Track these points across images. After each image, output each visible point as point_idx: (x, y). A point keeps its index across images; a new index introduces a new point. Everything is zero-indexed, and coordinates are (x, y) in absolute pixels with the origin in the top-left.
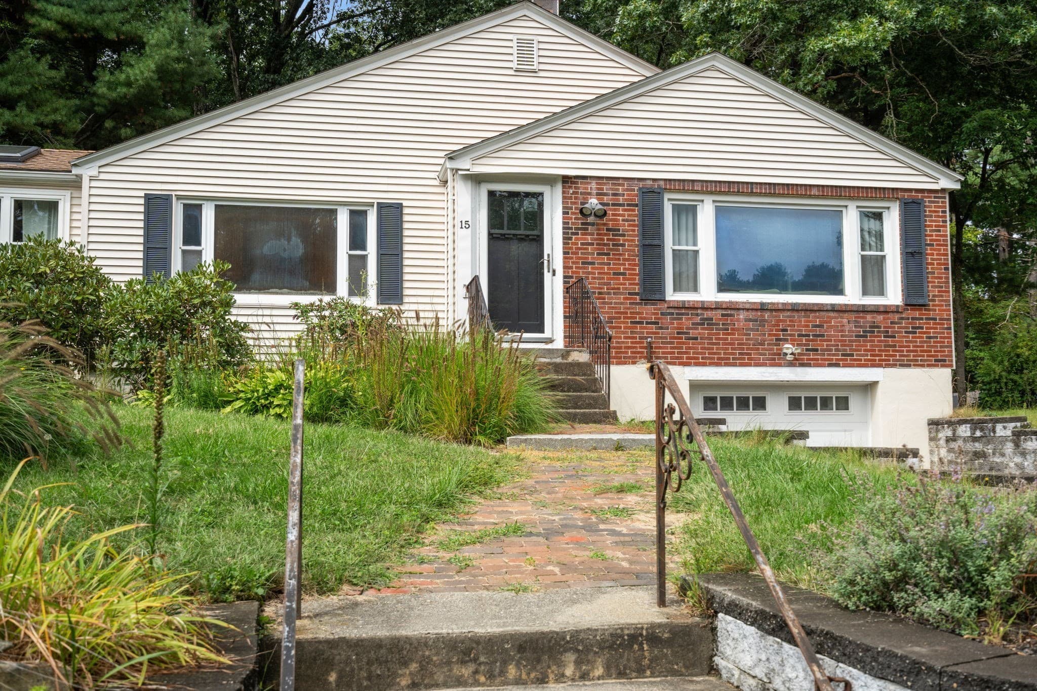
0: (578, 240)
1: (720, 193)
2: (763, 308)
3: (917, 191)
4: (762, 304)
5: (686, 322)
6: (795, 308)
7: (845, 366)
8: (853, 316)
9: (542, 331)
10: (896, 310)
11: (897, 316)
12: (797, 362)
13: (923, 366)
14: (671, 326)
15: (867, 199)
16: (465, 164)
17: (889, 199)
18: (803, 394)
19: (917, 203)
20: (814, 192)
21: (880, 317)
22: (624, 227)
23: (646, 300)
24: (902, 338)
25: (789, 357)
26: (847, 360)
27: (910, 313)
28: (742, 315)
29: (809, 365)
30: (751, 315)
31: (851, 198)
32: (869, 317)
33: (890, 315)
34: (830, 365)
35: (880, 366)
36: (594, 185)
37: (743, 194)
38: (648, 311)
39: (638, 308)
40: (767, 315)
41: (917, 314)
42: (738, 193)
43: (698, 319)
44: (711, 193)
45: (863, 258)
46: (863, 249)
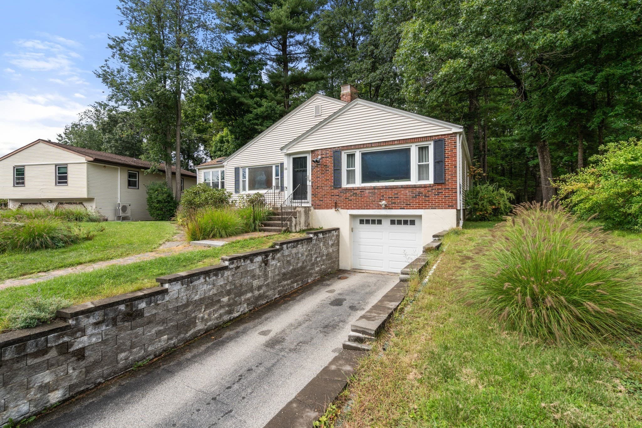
0: (315, 170)
1: (361, 148)
2: (374, 188)
3: (442, 135)
4: (374, 187)
5: (348, 194)
6: (386, 188)
7: (407, 209)
8: (411, 190)
9: (307, 199)
10: (430, 186)
11: (430, 188)
12: (387, 207)
13: (442, 208)
14: (343, 196)
15: (418, 142)
16: (285, 151)
17: (428, 141)
18: (396, 219)
19: (440, 140)
20: (396, 142)
21: (423, 189)
22: (329, 164)
23: (335, 188)
24: (432, 197)
25: (383, 206)
26: (408, 206)
27: (437, 187)
28: (367, 191)
29: (392, 209)
30: (371, 191)
31: (413, 143)
32: (418, 190)
33: (427, 188)
34: (401, 209)
35: (422, 209)
36: (320, 152)
37: (368, 147)
38: (336, 191)
39: (333, 191)
40: (376, 191)
41: (440, 187)
42: (367, 147)
43: (352, 194)
44: (359, 148)
45: (419, 166)
46: (419, 162)
